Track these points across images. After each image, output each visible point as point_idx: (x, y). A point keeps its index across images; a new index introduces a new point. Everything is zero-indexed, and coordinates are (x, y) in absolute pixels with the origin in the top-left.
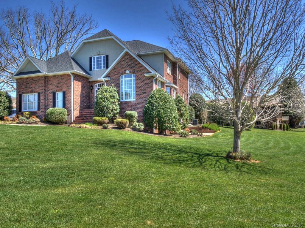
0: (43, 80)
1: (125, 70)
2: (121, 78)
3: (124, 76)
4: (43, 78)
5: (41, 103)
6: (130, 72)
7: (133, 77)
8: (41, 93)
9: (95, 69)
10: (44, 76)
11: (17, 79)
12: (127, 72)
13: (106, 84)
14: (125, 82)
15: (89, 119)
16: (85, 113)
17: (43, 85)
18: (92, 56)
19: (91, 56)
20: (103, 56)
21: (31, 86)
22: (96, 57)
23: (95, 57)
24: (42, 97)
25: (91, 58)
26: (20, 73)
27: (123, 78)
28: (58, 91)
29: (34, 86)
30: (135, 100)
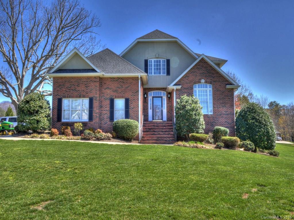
0: (98, 83)
1: (200, 79)
2: (194, 88)
3: (197, 85)
4: (98, 80)
5: (94, 112)
6: (206, 82)
7: (209, 88)
8: (94, 98)
9: (151, 74)
10: (99, 77)
11: (54, 78)
12: (203, 81)
13: (176, 93)
14: (199, 92)
15: (161, 134)
16: (149, 126)
17: (98, 88)
18: (149, 58)
19: (146, 59)
20: (163, 60)
21: (79, 88)
22: (153, 60)
23: (151, 61)
24: (96, 104)
25: (146, 62)
26: (59, 71)
27: (196, 88)
28: (118, 98)
29: (83, 89)
30: (212, 113)
